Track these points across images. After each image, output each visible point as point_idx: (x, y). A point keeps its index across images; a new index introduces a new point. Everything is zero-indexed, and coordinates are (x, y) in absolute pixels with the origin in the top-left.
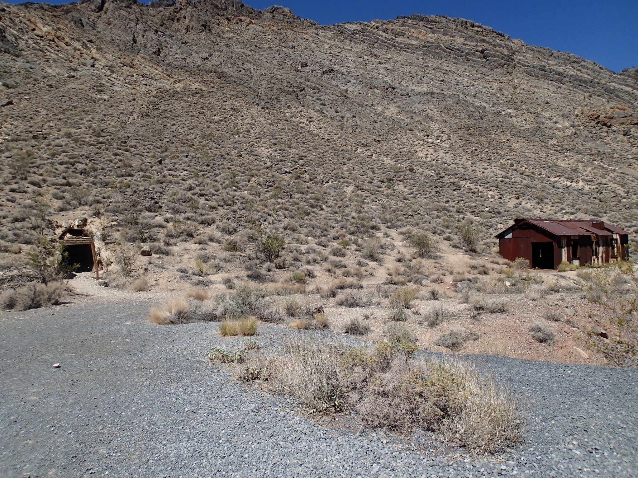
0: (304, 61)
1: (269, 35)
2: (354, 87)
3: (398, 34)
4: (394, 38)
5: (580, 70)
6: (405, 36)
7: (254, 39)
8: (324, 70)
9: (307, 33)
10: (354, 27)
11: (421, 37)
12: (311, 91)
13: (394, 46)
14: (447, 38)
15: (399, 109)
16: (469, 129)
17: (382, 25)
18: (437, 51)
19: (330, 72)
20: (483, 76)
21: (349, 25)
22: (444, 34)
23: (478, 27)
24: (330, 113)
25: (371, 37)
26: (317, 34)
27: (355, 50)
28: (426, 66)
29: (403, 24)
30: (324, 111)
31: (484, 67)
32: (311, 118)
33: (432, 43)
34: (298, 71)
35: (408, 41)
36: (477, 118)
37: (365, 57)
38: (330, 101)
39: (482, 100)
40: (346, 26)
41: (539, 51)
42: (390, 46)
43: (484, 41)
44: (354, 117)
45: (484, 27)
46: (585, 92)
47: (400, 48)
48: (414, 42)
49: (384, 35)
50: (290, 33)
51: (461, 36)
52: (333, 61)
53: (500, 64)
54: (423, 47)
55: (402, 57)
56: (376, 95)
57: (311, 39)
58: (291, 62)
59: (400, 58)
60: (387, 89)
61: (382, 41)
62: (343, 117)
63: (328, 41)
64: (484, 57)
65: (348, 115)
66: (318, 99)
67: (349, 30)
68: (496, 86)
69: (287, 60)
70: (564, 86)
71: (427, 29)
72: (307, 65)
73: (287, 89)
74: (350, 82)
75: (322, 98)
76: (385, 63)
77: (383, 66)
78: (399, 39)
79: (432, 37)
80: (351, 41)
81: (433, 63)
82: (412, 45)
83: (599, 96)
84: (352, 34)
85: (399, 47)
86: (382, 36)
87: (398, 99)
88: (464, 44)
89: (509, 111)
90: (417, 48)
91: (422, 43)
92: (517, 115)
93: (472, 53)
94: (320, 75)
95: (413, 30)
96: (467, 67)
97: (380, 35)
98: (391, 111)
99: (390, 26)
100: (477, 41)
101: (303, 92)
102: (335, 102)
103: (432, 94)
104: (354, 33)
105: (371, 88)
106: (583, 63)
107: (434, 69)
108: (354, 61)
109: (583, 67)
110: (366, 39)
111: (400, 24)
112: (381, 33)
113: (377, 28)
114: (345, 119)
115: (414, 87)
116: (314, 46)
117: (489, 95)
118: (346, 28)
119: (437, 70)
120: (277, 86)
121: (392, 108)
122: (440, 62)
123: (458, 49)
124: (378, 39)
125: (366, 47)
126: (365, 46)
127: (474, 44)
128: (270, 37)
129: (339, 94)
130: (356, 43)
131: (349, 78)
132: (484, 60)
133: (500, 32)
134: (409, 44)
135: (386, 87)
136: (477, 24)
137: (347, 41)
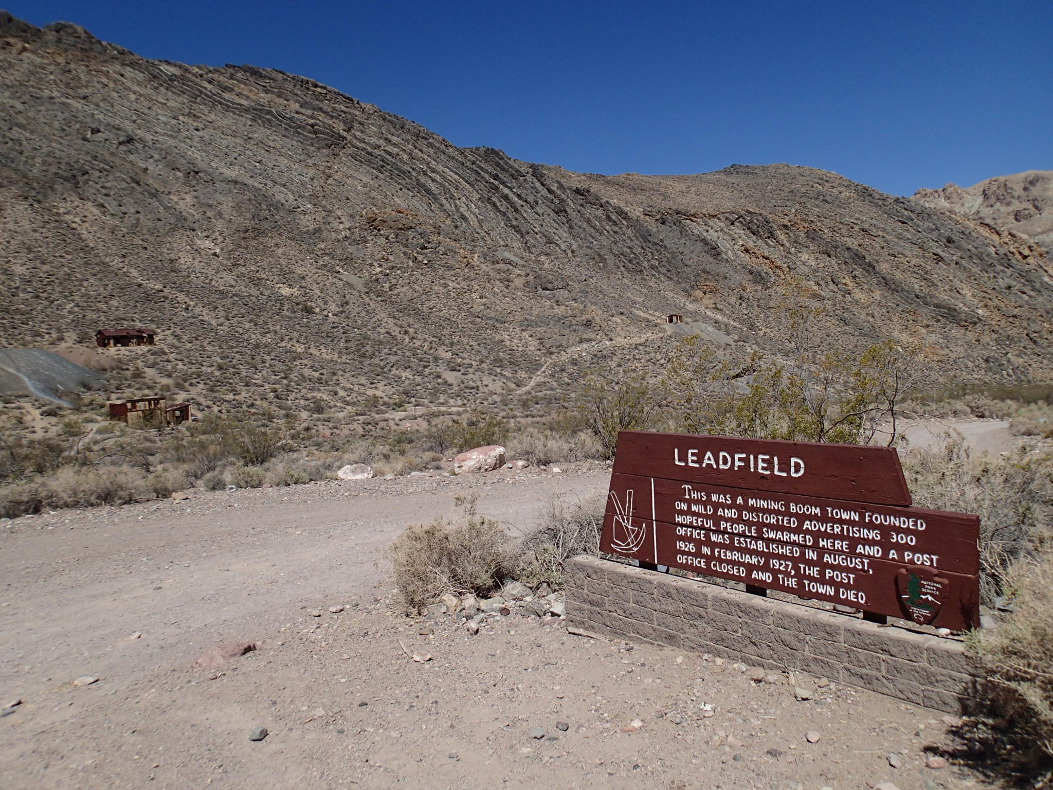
0: (95, 125)
1: (51, 73)
2: (155, 165)
3: (226, 89)
4: (220, 92)
5: (421, 151)
6: (234, 93)
7: (29, 80)
8: (121, 139)
9: (107, 74)
10: (171, 70)
11: (251, 95)
12: (97, 174)
13: (221, 103)
14: (282, 101)
15: (196, 200)
16: (246, 231)
17: (207, 74)
18: (268, 117)
19: (129, 143)
20: (306, 157)
21: (167, 67)
22: (279, 96)
23: (322, 87)
24: (112, 206)
25: (193, 89)
26: (122, 75)
27: (171, 104)
28: (250, 138)
29: (232, 77)
30: (106, 205)
31: (312, 145)
32: (85, 217)
33: (263, 106)
34: (85, 139)
35: (238, 100)
36: (262, 218)
37: (181, 118)
38: (116, 190)
39: (290, 191)
40: (161, 68)
41: (390, 121)
42: (215, 102)
43: (321, 109)
44: (138, 212)
45: (329, 88)
46: (399, 184)
47: (228, 107)
48: (244, 102)
49: (209, 87)
50: (81, 71)
51: (297, 101)
52: (138, 121)
53: (326, 145)
54: (254, 109)
55: (227, 121)
56: (177, 179)
57: (111, 85)
58: (78, 126)
60: (189, 173)
61: (206, 95)
62: (125, 213)
63: (136, 88)
64: (315, 133)
65: (133, 210)
66: (102, 187)
67: (166, 74)
68: (311, 172)
69: (73, 123)
70: (382, 176)
71: (259, 87)
72: (99, 131)
73: (65, 174)
74: (152, 157)
75: (107, 185)
76: (203, 129)
77: (200, 133)
78: (226, 95)
79: (264, 98)
80: (167, 89)
81: (260, 133)
82: (241, 105)
83: (408, 189)
84: (170, 80)
85: (227, 105)
86: (206, 88)
87: (201, 186)
88: (297, 113)
89: (309, 206)
90: (247, 110)
91: (253, 104)
92: (310, 213)
93: (303, 127)
94: (115, 146)
95: (242, 86)
96: (295, 143)
97: (203, 87)
98: (185, 202)
99: (216, 76)
100: (314, 109)
101: (86, 177)
102: (121, 192)
103: (236, 182)
104: (173, 78)
105: (173, 169)
106: (431, 140)
107: (257, 144)
108: (165, 124)
109: (431, 145)
110: (187, 90)
111: (228, 75)
112: (206, 84)
113: (201, 76)
114: (127, 216)
115: (224, 170)
116: (115, 95)
117: (299, 185)
118: (161, 71)
119: (260, 145)
120: (53, 169)
121: (189, 198)
122: (269, 132)
123: (290, 119)
124: (201, 92)
125: (186, 101)
126: (185, 99)
127: (309, 112)
128: (52, 77)
129: (129, 180)
130: (174, 93)
131: (152, 152)
132: (314, 136)
133: (347, 95)
134: (238, 104)
135: (188, 171)
136: (320, 84)
137: (162, 89)
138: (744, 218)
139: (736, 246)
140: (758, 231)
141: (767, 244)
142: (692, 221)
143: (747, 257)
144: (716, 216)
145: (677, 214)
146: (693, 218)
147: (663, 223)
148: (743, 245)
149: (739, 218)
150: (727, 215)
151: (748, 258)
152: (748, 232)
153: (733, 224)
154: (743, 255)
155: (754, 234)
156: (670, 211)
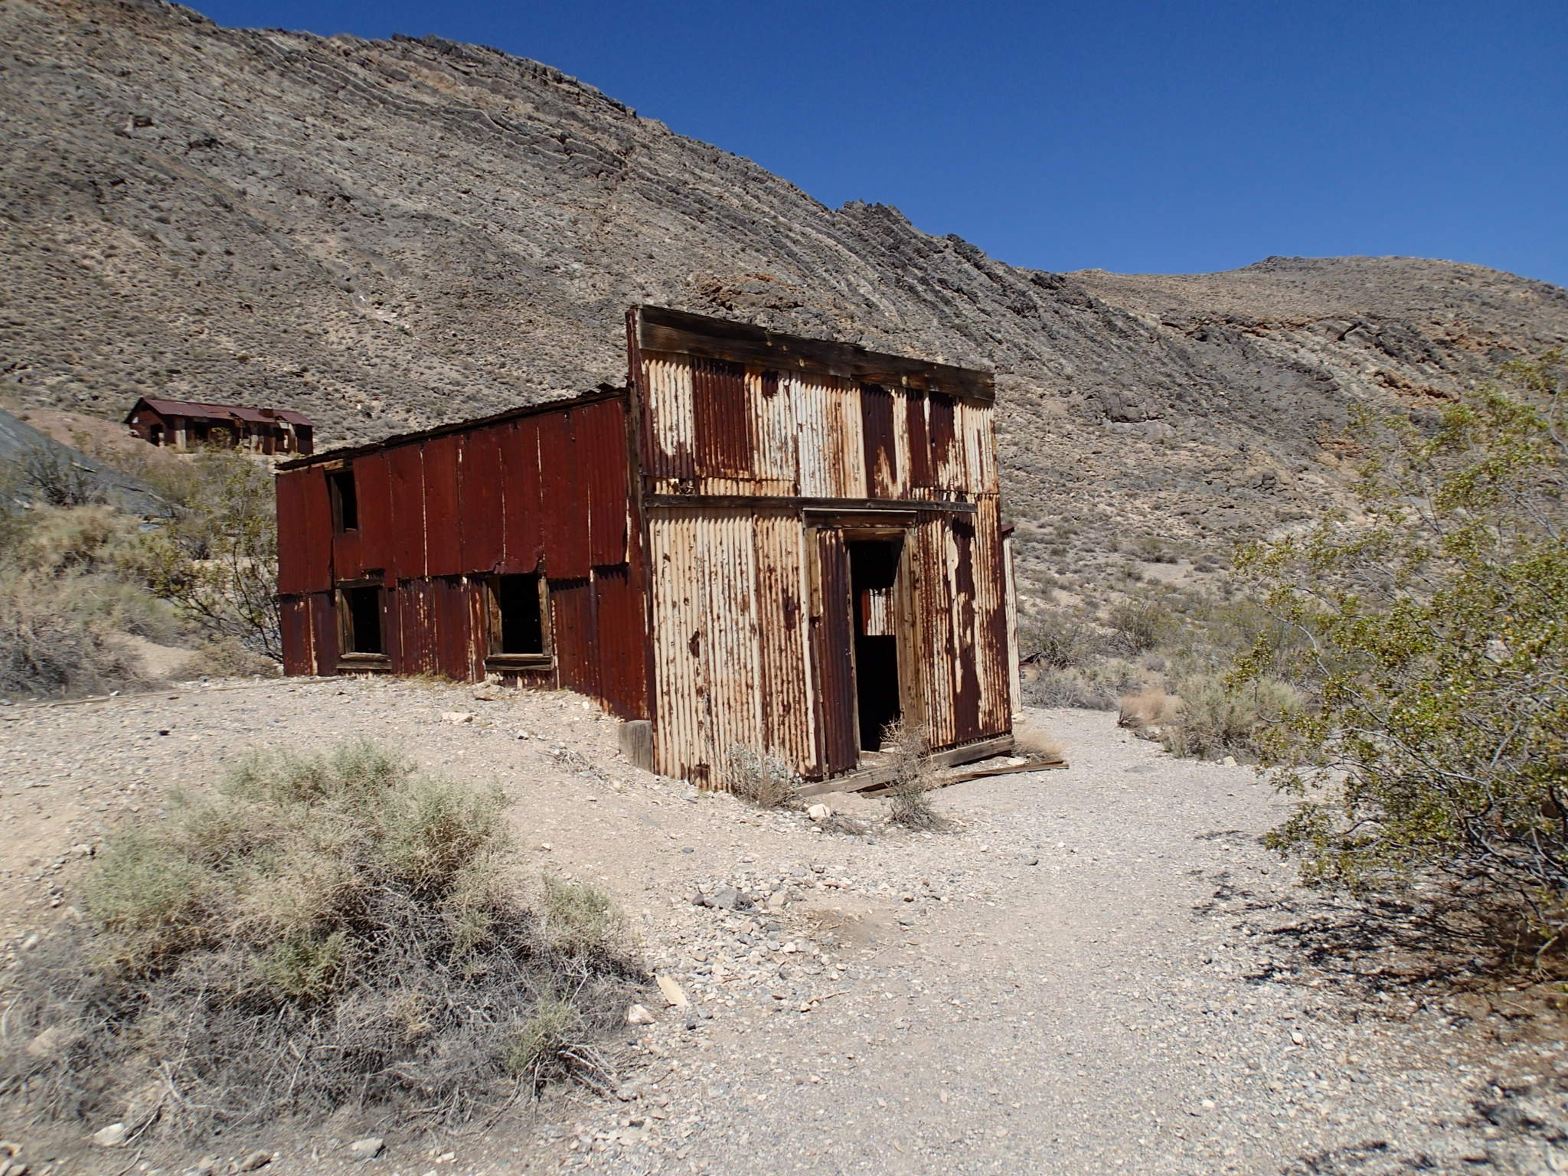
0: (143, 112)
1: (61, 32)
2: (260, 186)
3: (392, 76)
4: (383, 82)
5: (757, 197)
6: (408, 83)
7: (16, 39)
8: (193, 138)
9: (168, 43)
10: (289, 43)
11: (443, 90)
12: (144, 186)
13: (384, 102)
14: (499, 99)
15: (348, 245)
16: (464, 295)
17: (357, 50)
18: (475, 124)
19: (209, 146)
20: (554, 190)
21: (281, 38)
22: (494, 91)
23: (570, 83)
24: (172, 238)
25: (330, 74)
26: (197, 48)
27: (289, 98)
28: (443, 156)
29: (405, 54)
30: (160, 236)
31: (563, 170)
32: (112, 247)
33: (465, 106)
34: (121, 133)
35: (415, 95)
36: (490, 275)
37: (309, 119)
38: (182, 214)
39: (535, 240)
40: (272, 39)
41: (692, 150)
42: (373, 99)
43: (573, 115)
44: (229, 253)
45: (584, 85)
46: (738, 241)
47: (397, 108)
48: (427, 99)
49: (362, 72)
50: (121, 36)
51: (527, 100)
52: (227, 119)
53: (591, 170)
54: (447, 111)
55: (399, 129)
56: (307, 210)
57: (176, 59)
58: (108, 110)
59: (393, 131)
60: (332, 199)
61: (356, 86)
62: (201, 253)
63: (224, 70)
64: (567, 151)
65: (216, 248)
66: (152, 207)
67: (279, 49)
68: (571, 212)
69: (98, 105)
70: (703, 226)
71: (456, 73)
72: (149, 123)
73: (74, 177)
74: (254, 173)
75: (164, 205)
76: (352, 138)
77: (347, 144)
78: (395, 88)
79: (466, 93)
80: (282, 75)
81: (461, 149)
82: (423, 104)
83: (757, 251)
84: (287, 59)
85: (394, 105)
86: (356, 75)
87: (354, 223)
88: (530, 118)
89: (576, 266)
90: (434, 114)
91: (444, 103)
92: (583, 276)
93: (544, 140)
94: (180, 150)
95: (425, 71)
96: (529, 168)
97: (351, 72)
98: (328, 248)
99: (374, 54)
100: (560, 115)
101: (120, 187)
102: (194, 218)
103: (427, 217)
104: (291, 57)
105: (299, 193)
106: (769, 184)
107: (459, 165)
108: (279, 126)
109: (769, 191)
110: (320, 77)
111: (398, 52)
112: (355, 67)
113: (347, 54)
114: (205, 257)
115: (400, 201)
116: (183, 76)
117: (550, 231)
118: (271, 43)
119: (464, 167)
120: (48, 168)
121: (333, 241)
122: (477, 150)
123: (516, 128)
124: (346, 81)
125: (317, 96)
126: (316, 91)
127: (553, 119)
128: (62, 38)
129: (210, 200)
130: (295, 82)
131: (253, 165)
132: (566, 157)
133: (616, 101)
134: (416, 102)
135: (329, 194)
136: (567, 77)
137: (273, 76)
138: (1365, 327)
139: (1363, 376)
140: (1400, 349)
141: (1423, 372)
142: (1258, 335)
143: (1393, 394)
144: (1303, 325)
145: (1228, 322)
146: (1259, 330)
147: (1203, 339)
148: (1378, 373)
149: (1355, 326)
150: (1329, 323)
151: (1396, 397)
152: (1377, 351)
153: (1342, 338)
154: (1382, 390)
155: (1391, 355)
156: (1214, 318)
